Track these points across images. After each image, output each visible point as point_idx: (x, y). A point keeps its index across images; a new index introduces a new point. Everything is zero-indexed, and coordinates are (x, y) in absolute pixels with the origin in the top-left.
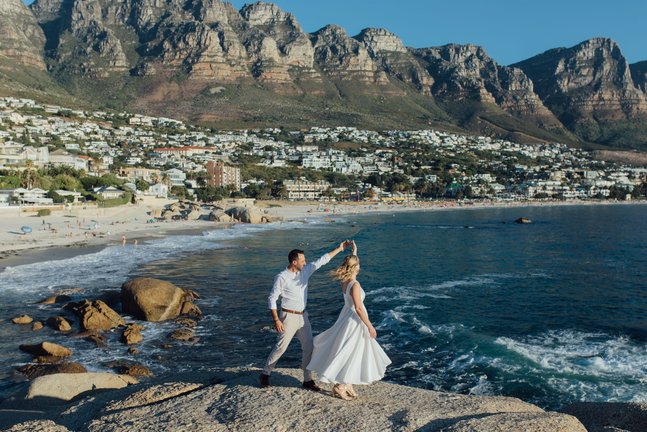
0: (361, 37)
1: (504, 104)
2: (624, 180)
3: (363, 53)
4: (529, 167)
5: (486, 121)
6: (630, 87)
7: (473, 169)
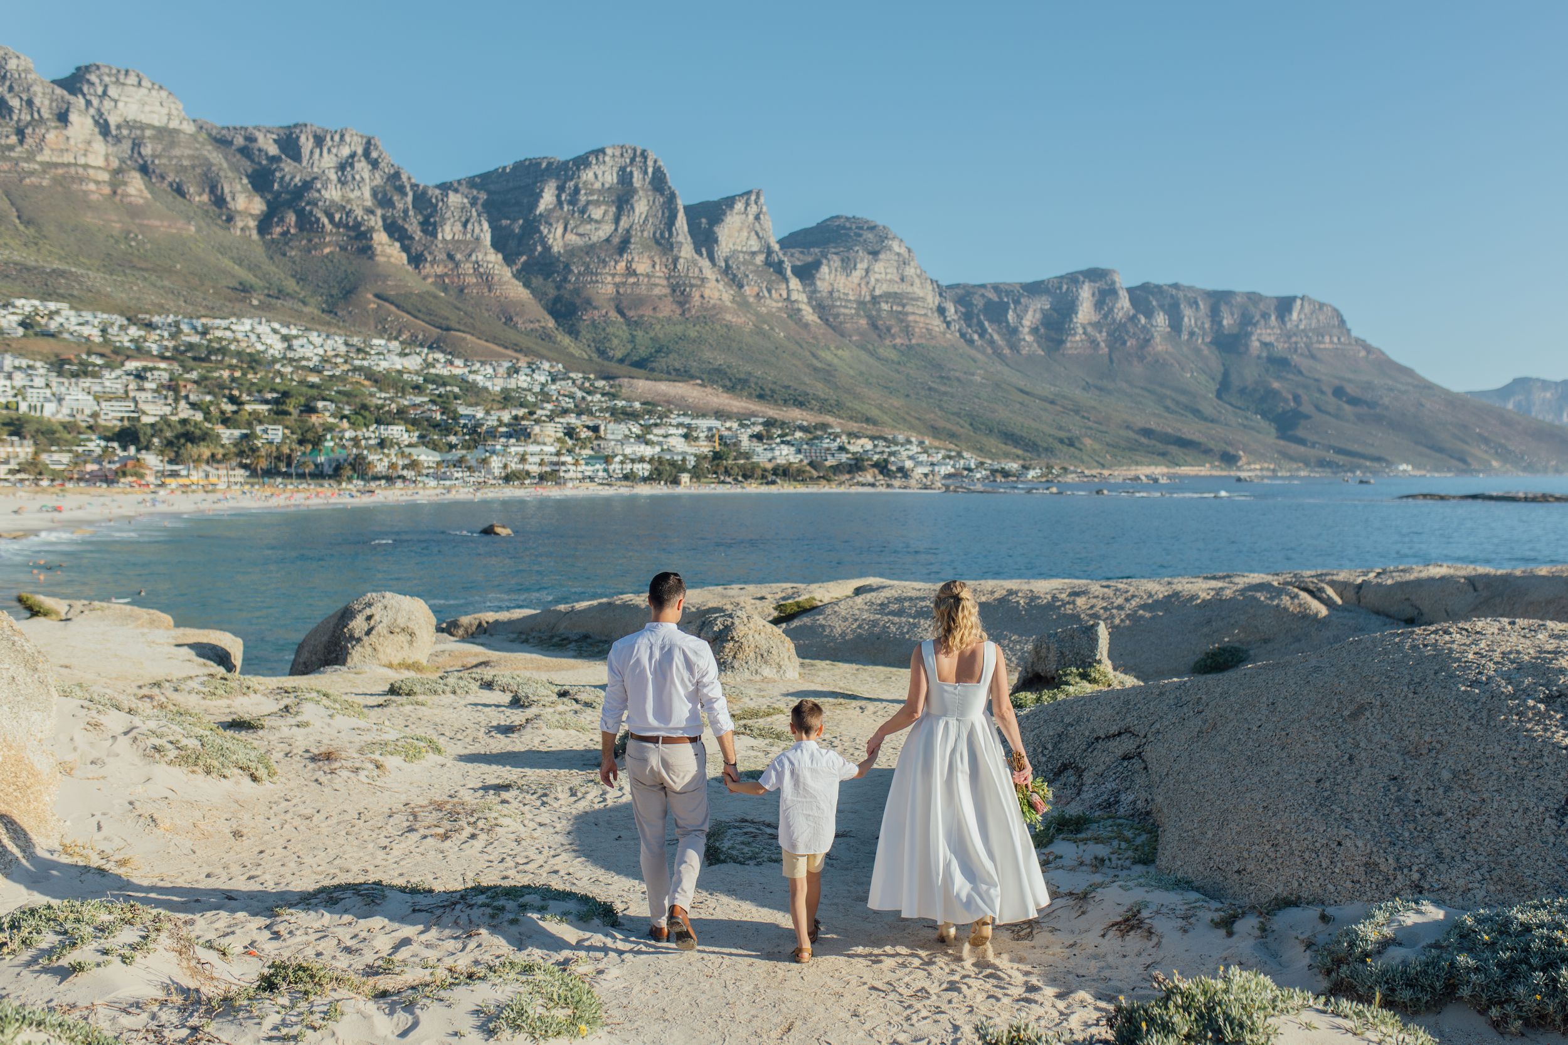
0: (74, 83)
1: (427, 269)
2: (678, 444)
3: (81, 124)
4: (488, 413)
5: (387, 304)
6: (687, 251)
7: (367, 414)
